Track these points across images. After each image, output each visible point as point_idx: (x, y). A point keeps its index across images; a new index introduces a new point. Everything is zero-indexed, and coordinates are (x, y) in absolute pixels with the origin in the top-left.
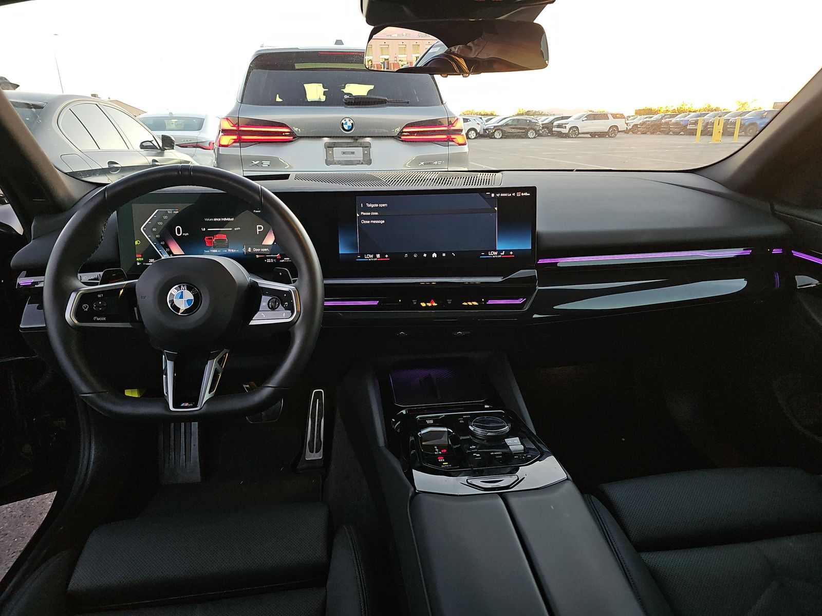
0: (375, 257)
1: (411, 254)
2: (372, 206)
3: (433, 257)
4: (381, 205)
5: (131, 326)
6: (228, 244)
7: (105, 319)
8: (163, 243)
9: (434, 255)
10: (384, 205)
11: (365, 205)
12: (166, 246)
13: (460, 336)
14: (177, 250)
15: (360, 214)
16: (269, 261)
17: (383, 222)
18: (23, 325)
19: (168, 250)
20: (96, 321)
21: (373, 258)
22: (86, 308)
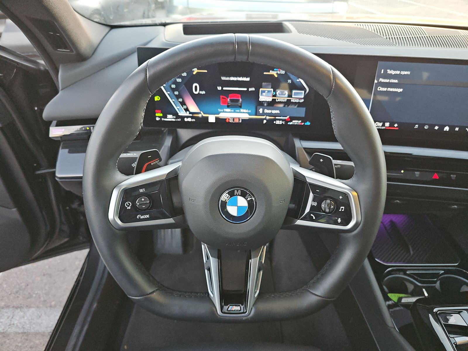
0: (383, 125)
1: (422, 126)
2: (393, 72)
3: (445, 130)
4: (403, 73)
5: (173, 222)
6: (241, 104)
7: (148, 216)
8: (181, 100)
9: (447, 129)
10: (406, 73)
11: (385, 71)
12: (183, 103)
13: (455, 209)
14: (193, 108)
15: (378, 80)
16: (278, 122)
17: (401, 90)
18: (60, 173)
19: (185, 107)
20: (140, 220)
21: (382, 126)
22: (128, 206)
